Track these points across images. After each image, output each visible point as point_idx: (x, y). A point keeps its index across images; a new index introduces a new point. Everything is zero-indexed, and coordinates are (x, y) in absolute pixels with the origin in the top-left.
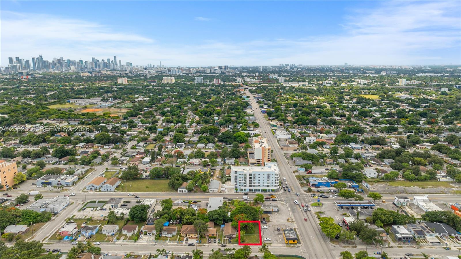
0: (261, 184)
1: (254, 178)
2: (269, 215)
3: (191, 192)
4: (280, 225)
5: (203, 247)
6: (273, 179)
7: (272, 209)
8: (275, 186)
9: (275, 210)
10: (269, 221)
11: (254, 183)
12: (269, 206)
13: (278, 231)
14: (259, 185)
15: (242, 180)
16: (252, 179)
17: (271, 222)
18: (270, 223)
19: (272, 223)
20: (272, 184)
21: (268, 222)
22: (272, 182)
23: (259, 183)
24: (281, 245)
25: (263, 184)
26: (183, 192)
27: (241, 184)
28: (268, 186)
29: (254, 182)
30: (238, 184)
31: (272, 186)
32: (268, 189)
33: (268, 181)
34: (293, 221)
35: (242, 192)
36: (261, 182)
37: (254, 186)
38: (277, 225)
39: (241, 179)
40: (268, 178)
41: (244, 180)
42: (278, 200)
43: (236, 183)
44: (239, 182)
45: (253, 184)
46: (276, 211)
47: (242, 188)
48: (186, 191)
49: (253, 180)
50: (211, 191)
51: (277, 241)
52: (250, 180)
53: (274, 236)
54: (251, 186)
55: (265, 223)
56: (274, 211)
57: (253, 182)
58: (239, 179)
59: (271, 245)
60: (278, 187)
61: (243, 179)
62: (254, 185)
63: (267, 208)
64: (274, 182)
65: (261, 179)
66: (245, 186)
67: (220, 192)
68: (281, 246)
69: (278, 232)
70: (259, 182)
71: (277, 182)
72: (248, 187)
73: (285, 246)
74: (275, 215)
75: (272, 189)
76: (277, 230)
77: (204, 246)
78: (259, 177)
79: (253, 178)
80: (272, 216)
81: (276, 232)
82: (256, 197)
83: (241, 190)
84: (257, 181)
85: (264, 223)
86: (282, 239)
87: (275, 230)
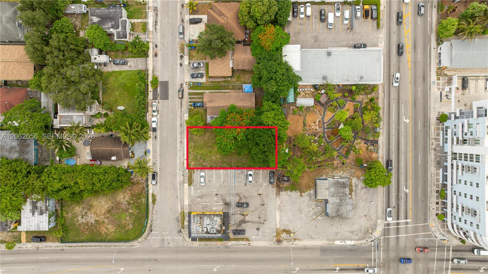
4: (265, 210)
5: (179, 55)
6: (468, 223)
10: (280, 189)
13: (238, 204)
14: (455, 181)
17: (278, 194)
18: (273, 190)
19: (273, 196)
22: (463, 221)
24: (186, 203)
28: (453, 205)
32: (446, 204)
34: (279, 241)
36: (463, 189)
37: (452, 165)
38: (263, 205)
40: (470, 212)
45: (455, 163)
51: (201, 197)
52: (466, 157)
53: (220, 193)
59: (186, 185)
62: (455, 167)
65: (469, 190)
68: (182, 201)
69: (234, 204)
73: (182, 208)
76: (243, 201)
77: (182, 57)
78: (471, 184)
80: (307, 198)
81: (234, 200)
86: (206, 206)
87: (240, 198)
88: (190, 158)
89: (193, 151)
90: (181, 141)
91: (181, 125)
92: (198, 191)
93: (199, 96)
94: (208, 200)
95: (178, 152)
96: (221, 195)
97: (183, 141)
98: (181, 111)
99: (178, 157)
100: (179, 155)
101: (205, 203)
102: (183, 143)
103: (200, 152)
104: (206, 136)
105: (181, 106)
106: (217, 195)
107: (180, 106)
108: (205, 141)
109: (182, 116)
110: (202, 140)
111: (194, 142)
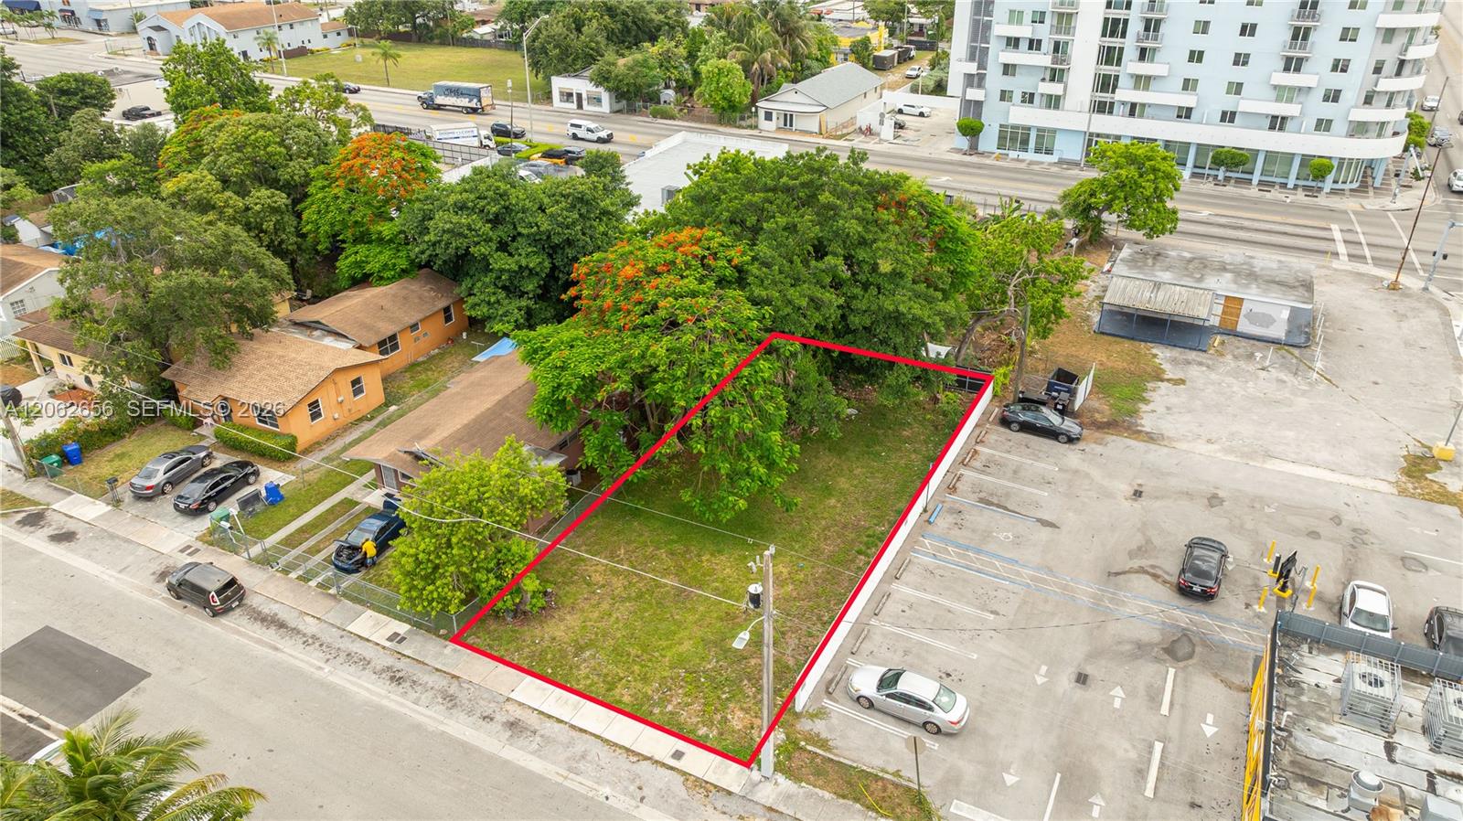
0: (1212, 98)
1: (1152, 26)
2: (1163, 355)
3: (632, 110)
4: (1256, 503)
5: (7, 528)
6: (1344, 51)
7: (1233, 304)
8: (1359, 129)
9: (1268, 320)
10: (1121, 423)
11: (1142, 81)
12: (1200, 266)
13: (1184, 591)
14: (1187, 100)
15: (1034, 45)
16: (1130, 45)
17: (1151, 438)
18: (1117, 445)
19: (1156, 455)
20: (1328, 110)
21: (1110, 426)
22: (1337, 80)
23: (1188, 85)
25: (1229, 103)
26: (580, 106)
27: (1018, 85)
28: (1278, 123)
29: (1144, 69)
30: (995, 80)
31: (1323, 125)
32: (1271, 156)
33: (1293, 65)
35: (1013, 154)
36: (1216, 72)
37: (1133, 109)
38: (1214, 500)
39: (1025, 31)
40: (1300, 35)
41: (1047, 46)
42: (1342, 249)
43: (972, 68)
44: (999, 55)
45: (1125, 93)
46: (1278, 331)
47: (1021, 115)
48: (599, 101)
49: (1130, 53)
50: (768, 116)
51: (1074, 780)
52: (1110, 56)
53: (1075, 654)
54: (1102, 108)
55: (1051, 434)
56: (1244, 326)
57: (1131, 65)
58: (1001, 29)
60: (1388, 148)
61: (1044, 32)
62: (1139, 97)
63: (1166, 276)
64: (1352, 85)
65: (1222, 43)
66: (1054, 102)
67: (840, 137)
69: (1185, 614)
70: (1193, 70)
71: (1387, 84)
72: (1075, 117)
74: (1236, 374)
75: (1306, 160)
76: (1171, 566)
77: (34, 520)
78: (1203, 27)
79: (1135, 27)
80: (1194, 372)
81: (1151, 604)
82: (1094, 174)
83: (1014, 137)
84: (1170, 61)
85: (1027, 428)
86: (1180, 776)
87: (1142, 571)
88: (689, 718)
89: (645, 679)
90: (513, 725)
91: (397, 679)
92: (1010, 779)
93: (332, 527)
94: (1125, 751)
95: (574, 783)
96: (1092, 656)
97: (517, 713)
98: (311, 640)
99: (621, 802)
100: (607, 791)
101: (1141, 773)
102: (532, 720)
103: (687, 645)
104: (597, 578)
105: (282, 625)
106: (1082, 679)
107: (270, 635)
108: (629, 599)
109: (347, 645)
110: (605, 606)
111: (580, 649)
